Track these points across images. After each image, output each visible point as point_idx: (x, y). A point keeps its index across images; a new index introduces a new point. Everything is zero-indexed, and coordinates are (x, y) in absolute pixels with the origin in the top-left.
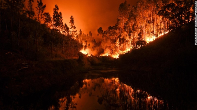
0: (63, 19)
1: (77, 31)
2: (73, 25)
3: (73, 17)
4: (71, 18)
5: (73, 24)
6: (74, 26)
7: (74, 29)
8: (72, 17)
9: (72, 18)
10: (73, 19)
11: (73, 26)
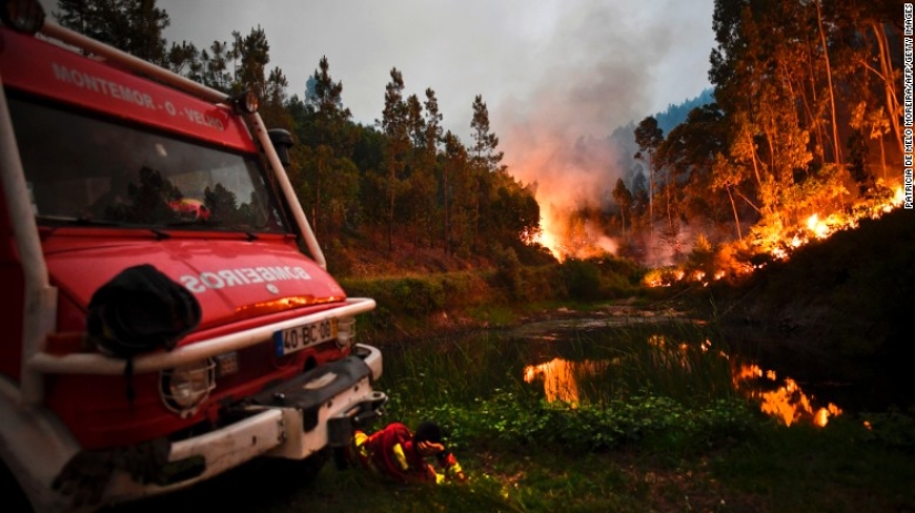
0: (441, 116)
1: (502, 154)
2: (488, 134)
3: (483, 102)
4: (475, 107)
5: (487, 129)
6: (492, 136)
7: (488, 150)
8: (478, 100)
9: (480, 105)
10: (484, 107)
11: (485, 138)
